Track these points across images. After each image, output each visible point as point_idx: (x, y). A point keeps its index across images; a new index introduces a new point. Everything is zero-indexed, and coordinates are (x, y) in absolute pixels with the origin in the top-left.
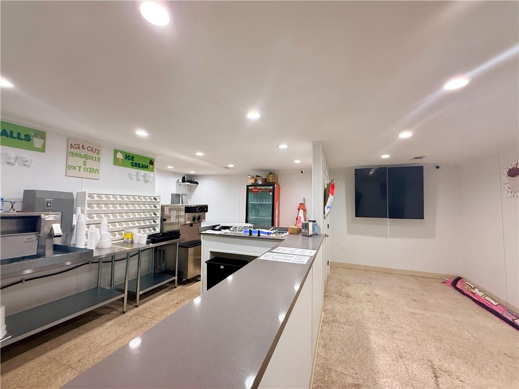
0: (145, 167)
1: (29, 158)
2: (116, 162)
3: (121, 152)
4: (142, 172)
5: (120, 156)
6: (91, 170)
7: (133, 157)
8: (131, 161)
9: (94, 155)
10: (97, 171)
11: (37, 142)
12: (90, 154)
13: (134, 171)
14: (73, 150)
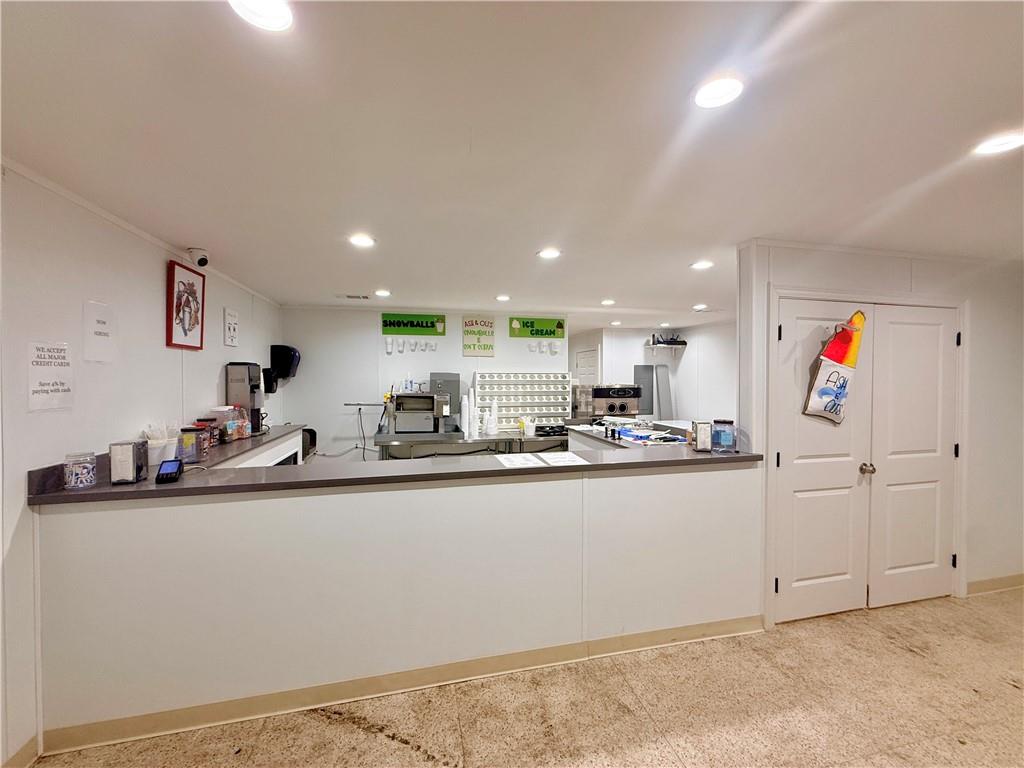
0: (551, 333)
1: (433, 343)
2: (513, 333)
3: (518, 319)
4: (545, 341)
5: (516, 325)
6: (486, 347)
7: (532, 323)
8: (530, 329)
9: (488, 329)
10: (491, 347)
11: (439, 327)
12: (484, 329)
13: (534, 341)
14: (467, 328)
